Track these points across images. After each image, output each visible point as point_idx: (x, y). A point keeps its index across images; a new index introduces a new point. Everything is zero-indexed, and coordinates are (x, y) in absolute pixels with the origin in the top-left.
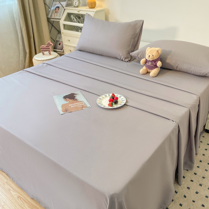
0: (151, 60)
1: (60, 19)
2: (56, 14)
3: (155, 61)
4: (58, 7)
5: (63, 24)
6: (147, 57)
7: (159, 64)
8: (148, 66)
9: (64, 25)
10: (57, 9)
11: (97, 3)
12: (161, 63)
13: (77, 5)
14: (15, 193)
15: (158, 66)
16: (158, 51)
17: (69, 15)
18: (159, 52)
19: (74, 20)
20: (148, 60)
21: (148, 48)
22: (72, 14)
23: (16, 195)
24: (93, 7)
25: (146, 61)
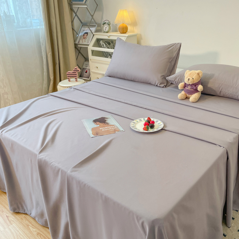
0: (191, 84)
1: (88, 45)
2: (84, 40)
3: (196, 85)
4: (87, 33)
5: (91, 50)
6: (186, 81)
7: (200, 88)
8: (188, 90)
9: (93, 51)
10: (85, 35)
11: (129, 28)
12: (202, 87)
13: (107, 31)
14: (34, 229)
15: (199, 90)
16: (198, 74)
17: (98, 40)
18: (200, 75)
19: (103, 45)
20: (187, 83)
21: (188, 71)
22: (102, 39)
23: (35, 231)
24: (125, 32)
25: (185, 86)
